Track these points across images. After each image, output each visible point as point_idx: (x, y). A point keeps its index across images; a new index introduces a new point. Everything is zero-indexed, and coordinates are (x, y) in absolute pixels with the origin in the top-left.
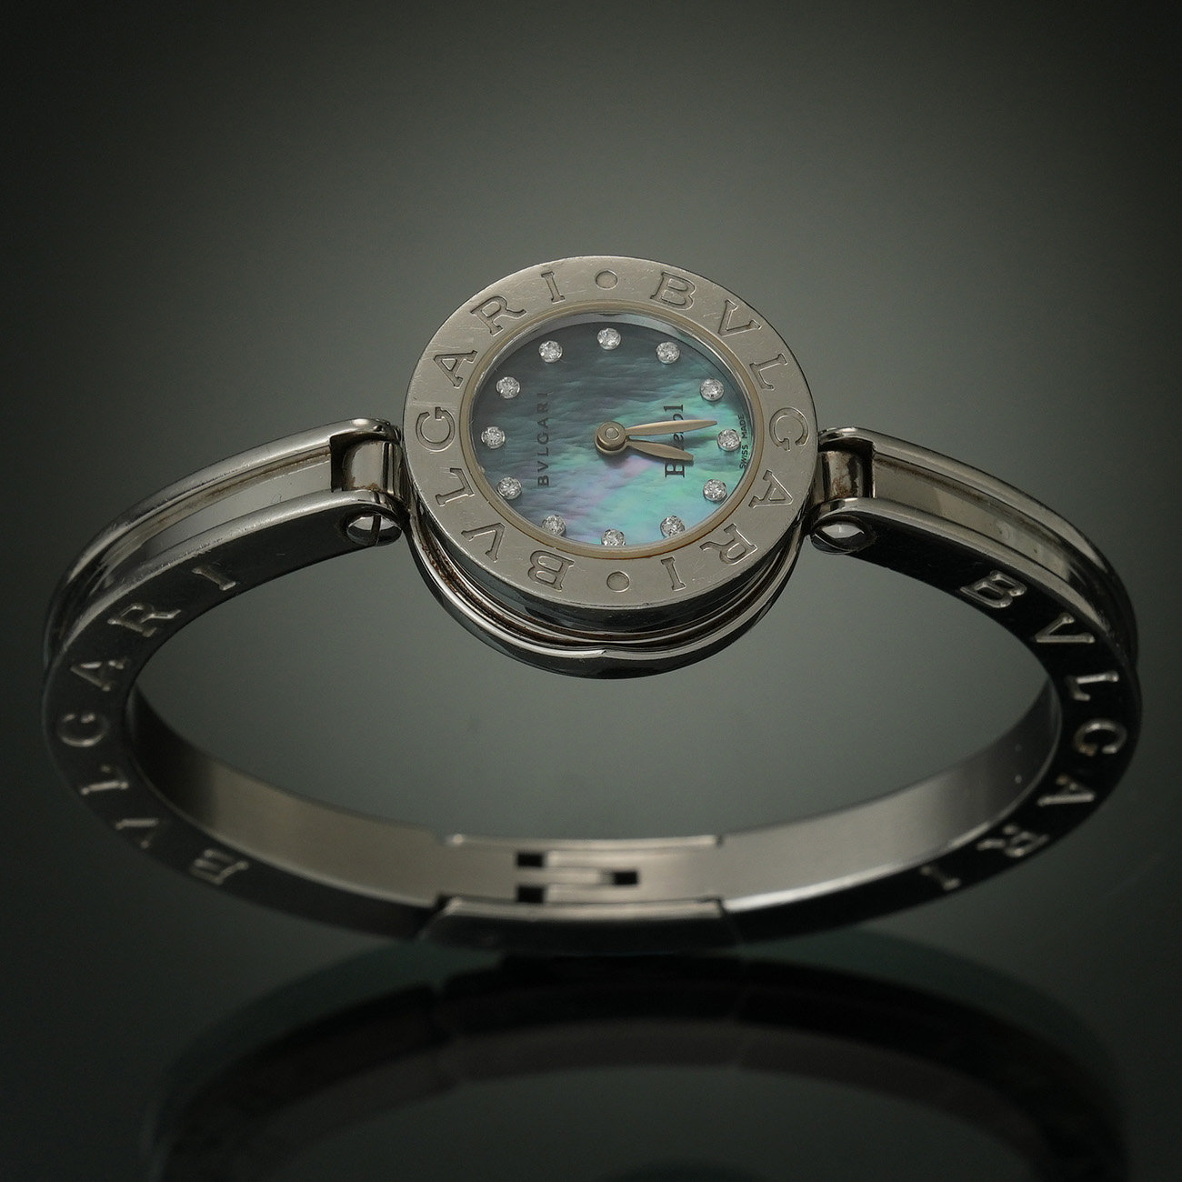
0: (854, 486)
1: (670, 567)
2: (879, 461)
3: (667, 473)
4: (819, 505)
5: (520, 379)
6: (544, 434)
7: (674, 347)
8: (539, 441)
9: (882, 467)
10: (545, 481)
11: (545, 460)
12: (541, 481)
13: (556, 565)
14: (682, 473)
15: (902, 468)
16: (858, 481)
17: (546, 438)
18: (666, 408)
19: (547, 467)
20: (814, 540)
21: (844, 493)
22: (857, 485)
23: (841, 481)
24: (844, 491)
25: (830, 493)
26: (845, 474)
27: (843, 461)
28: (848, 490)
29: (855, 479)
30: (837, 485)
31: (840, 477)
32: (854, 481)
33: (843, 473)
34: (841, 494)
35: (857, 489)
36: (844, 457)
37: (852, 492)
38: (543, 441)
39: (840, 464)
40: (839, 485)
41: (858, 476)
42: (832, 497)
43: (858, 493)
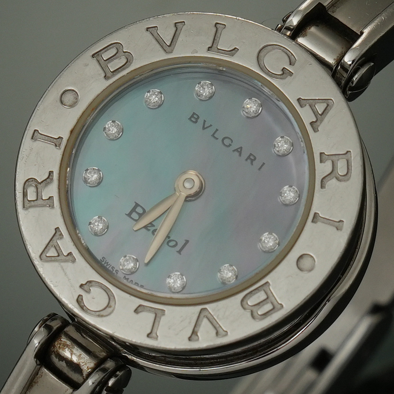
0: (61, 358)
3: (137, 205)
6: (230, 145)
8: (225, 138)
10: (193, 119)
12: (195, 116)
13: (112, 67)
14: (129, 215)
17: (226, 144)
18: (187, 242)
19: (204, 128)
21: (59, 345)
22: (61, 361)
23: (69, 350)
24: (61, 346)
25: (67, 337)
26: (73, 357)
27: (84, 364)
28: (60, 350)
29: (65, 362)
30: (68, 345)
31: (73, 351)
32: (64, 361)
33: (75, 356)
34: (60, 342)
35: (57, 359)
36: (86, 367)
37: (56, 352)
38: (225, 141)
39: (83, 360)
40: (67, 346)
41: (67, 368)
42: (62, 335)
43: (54, 357)
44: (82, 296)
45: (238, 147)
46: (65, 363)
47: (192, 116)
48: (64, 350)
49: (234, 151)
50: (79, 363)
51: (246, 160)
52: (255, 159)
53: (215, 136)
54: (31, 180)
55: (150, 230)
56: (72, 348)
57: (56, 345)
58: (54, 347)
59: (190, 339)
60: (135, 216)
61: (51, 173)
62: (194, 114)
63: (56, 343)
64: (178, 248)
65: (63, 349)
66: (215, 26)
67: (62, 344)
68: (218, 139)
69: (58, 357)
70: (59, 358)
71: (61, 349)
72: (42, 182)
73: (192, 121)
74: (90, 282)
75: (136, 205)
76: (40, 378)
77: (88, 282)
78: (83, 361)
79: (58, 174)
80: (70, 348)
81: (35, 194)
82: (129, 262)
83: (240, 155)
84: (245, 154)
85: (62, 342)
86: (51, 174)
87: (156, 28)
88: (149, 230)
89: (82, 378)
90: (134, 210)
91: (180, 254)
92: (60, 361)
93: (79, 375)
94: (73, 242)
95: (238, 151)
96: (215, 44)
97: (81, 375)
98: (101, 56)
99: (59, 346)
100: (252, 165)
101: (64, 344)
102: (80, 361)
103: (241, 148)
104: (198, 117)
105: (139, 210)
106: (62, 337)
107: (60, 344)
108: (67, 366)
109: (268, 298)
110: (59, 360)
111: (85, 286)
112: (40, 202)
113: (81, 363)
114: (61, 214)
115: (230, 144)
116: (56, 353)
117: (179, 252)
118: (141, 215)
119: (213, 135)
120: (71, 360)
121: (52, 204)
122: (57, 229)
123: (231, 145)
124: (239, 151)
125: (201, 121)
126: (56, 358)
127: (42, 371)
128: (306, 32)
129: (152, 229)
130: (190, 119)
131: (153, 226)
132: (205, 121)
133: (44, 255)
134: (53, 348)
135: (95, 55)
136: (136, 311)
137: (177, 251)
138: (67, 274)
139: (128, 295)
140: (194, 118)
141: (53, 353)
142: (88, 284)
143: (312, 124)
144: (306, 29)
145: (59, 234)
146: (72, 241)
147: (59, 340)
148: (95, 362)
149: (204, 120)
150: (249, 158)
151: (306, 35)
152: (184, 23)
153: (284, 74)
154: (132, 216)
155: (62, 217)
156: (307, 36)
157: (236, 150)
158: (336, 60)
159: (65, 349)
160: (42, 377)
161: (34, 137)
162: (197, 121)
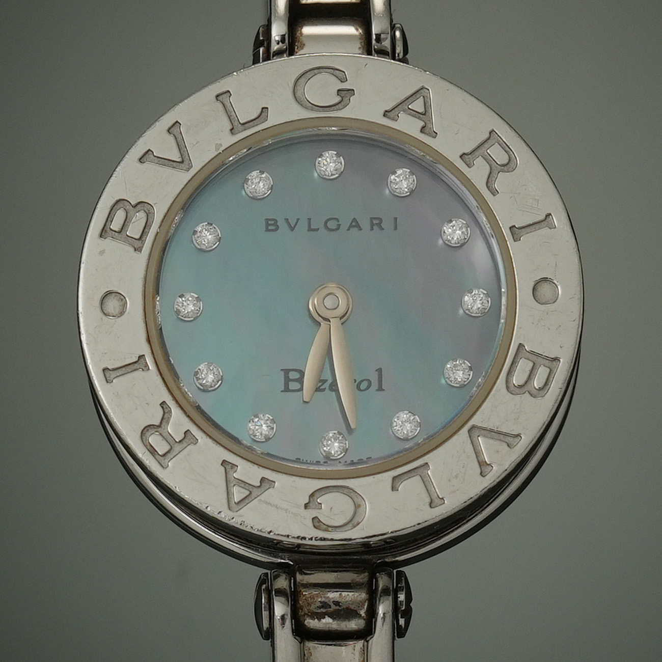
0: (319, 615)
2: (364, 649)
3: (286, 372)
9: (357, 654)
16: (329, 623)
19: (292, 229)
21: (306, 603)
24: (309, 602)
25: (308, 588)
28: (310, 607)
29: (329, 617)
30: (317, 594)
31: (328, 597)
32: (326, 616)
34: (304, 598)
35: (316, 620)
37: (309, 612)
39: (347, 599)
40: (317, 596)
41: (335, 622)
42: (301, 589)
43: (311, 621)
44: (316, 517)
45: (350, 222)
46: (330, 619)
47: (267, 225)
49: (349, 229)
51: (372, 229)
52: (381, 220)
53: (312, 227)
54: (146, 430)
55: (325, 388)
56: (325, 594)
57: (302, 605)
58: (302, 609)
59: (482, 474)
60: (293, 386)
61: (163, 404)
62: (267, 220)
63: (301, 602)
64: (375, 385)
65: (315, 603)
66: (217, 100)
67: (308, 598)
68: (318, 229)
69: (315, 617)
70: (317, 618)
71: (312, 605)
72: (161, 423)
73: (272, 230)
74: (312, 495)
75: (284, 372)
76: (311, 657)
77: (310, 496)
78: (350, 600)
79: (173, 400)
80: (323, 596)
81: (164, 442)
82: (331, 441)
83: (360, 229)
84: (365, 223)
85: (307, 596)
86: (164, 407)
87: (150, 152)
88: (324, 390)
89: (363, 620)
90: (287, 380)
91: (384, 390)
92: (321, 619)
93: (357, 620)
94: (255, 465)
95: (354, 226)
96: (234, 121)
97: (359, 617)
98: (111, 230)
99: (308, 604)
100: (383, 229)
101: (310, 597)
103: (354, 220)
104: (276, 221)
105: (293, 375)
106: (302, 590)
107: (306, 600)
108: (334, 619)
109: (534, 363)
110: (319, 620)
111: (311, 504)
112: (177, 448)
113: (350, 606)
114: (214, 443)
115: (338, 225)
116: (310, 614)
117: (380, 389)
118: (301, 380)
119: (310, 229)
121: (193, 439)
122: (224, 463)
123: (340, 225)
124: (355, 224)
125: (281, 223)
126: (313, 619)
127: (308, 647)
128: (300, 41)
129: (327, 385)
130: (267, 230)
131: (325, 382)
132: (287, 220)
133: (233, 504)
134: (300, 611)
135: (103, 234)
136: (394, 488)
137: (377, 390)
138: (278, 506)
139: (370, 479)
140: (271, 225)
141: (306, 616)
142: (311, 499)
143: (423, 130)
144: (296, 38)
145: (230, 467)
146: (253, 464)
147: (301, 596)
148: (365, 591)
149: (285, 219)
150: (372, 225)
151: (304, 45)
152: (178, 124)
153: (344, 98)
154: (290, 388)
155: (218, 445)
156: (306, 45)
157: (351, 226)
158: (362, 48)
159: (318, 600)
160: (313, 655)
161: (108, 378)
162: (278, 226)
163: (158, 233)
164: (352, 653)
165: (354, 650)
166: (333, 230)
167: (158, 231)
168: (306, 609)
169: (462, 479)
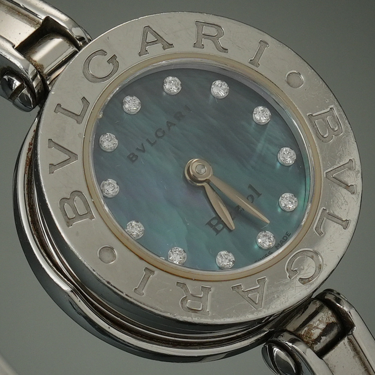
0: (318, 339)
1: (147, 276)
2: (350, 341)
3: (209, 224)
4: (286, 331)
5: (185, 88)
6: (164, 132)
7: (295, 157)
8: (156, 134)
9: (348, 346)
10: (134, 159)
11: (147, 146)
12: (131, 156)
13: (82, 210)
14: (218, 232)
15: (360, 359)
16: (325, 340)
17: (162, 135)
18: (250, 187)
19: (144, 151)
20: (264, 350)
21: (307, 338)
22: (321, 341)
23: (314, 329)
24: (309, 336)
25: (301, 330)
26: (320, 328)
27: (328, 319)
28: (311, 338)
29: (323, 336)
30: (308, 329)
31: (315, 326)
32: (322, 337)
33: (319, 326)
34: (305, 336)
35: (318, 343)
36: (331, 317)
37: (313, 342)
38: (159, 135)
39: (324, 319)
40: (310, 330)
41: (327, 337)
42: (298, 333)
43: (316, 346)
45: (167, 125)
46: (324, 337)
47: (131, 159)
48: (313, 334)
50: (326, 323)
51: (179, 121)
52: (180, 112)
53: (152, 143)
56: (312, 326)
57: (307, 341)
59: (352, 193)
60: (219, 227)
62: (129, 156)
63: (305, 340)
64: (255, 195)
65: (311, 334)
68: (156, 141)
70: (318, 342)
71: (311, 336)
78: (326, 319)
80: (312, 328)
83: (174, 125)
85: (305, 334)
90: (214, 227)
97: (335, 325)
98: (70, 219)
99: (309, 338)
100: (184, 116)
101: (307, 332)
102: (325, 322)
103: (168, 122)
104: (133, 154)
105: (214, 222)
106: (300, 333)
107: (306, 336)
110: (319, 342)
113: (327, 321)
118: (221, 222)
119: (152, 145)
120: (322, 329)
124: (170, 124)
125: (137, 153)
130: (133, 162)
134: (308, 344)
135: (68, 225)
137: (258, 196)
141: (313, 345)
147: (302, 336)
153: (113, 63)
154: (219, 230)
157: (169, 127)
159: (311, 332)
162: (136, 155)
163: (93, 202)
164: (346, 348)
165: (345, 345)
166: (163, 136)
167: (93, 201)
168: (310, 342)
169: (346, 203)
